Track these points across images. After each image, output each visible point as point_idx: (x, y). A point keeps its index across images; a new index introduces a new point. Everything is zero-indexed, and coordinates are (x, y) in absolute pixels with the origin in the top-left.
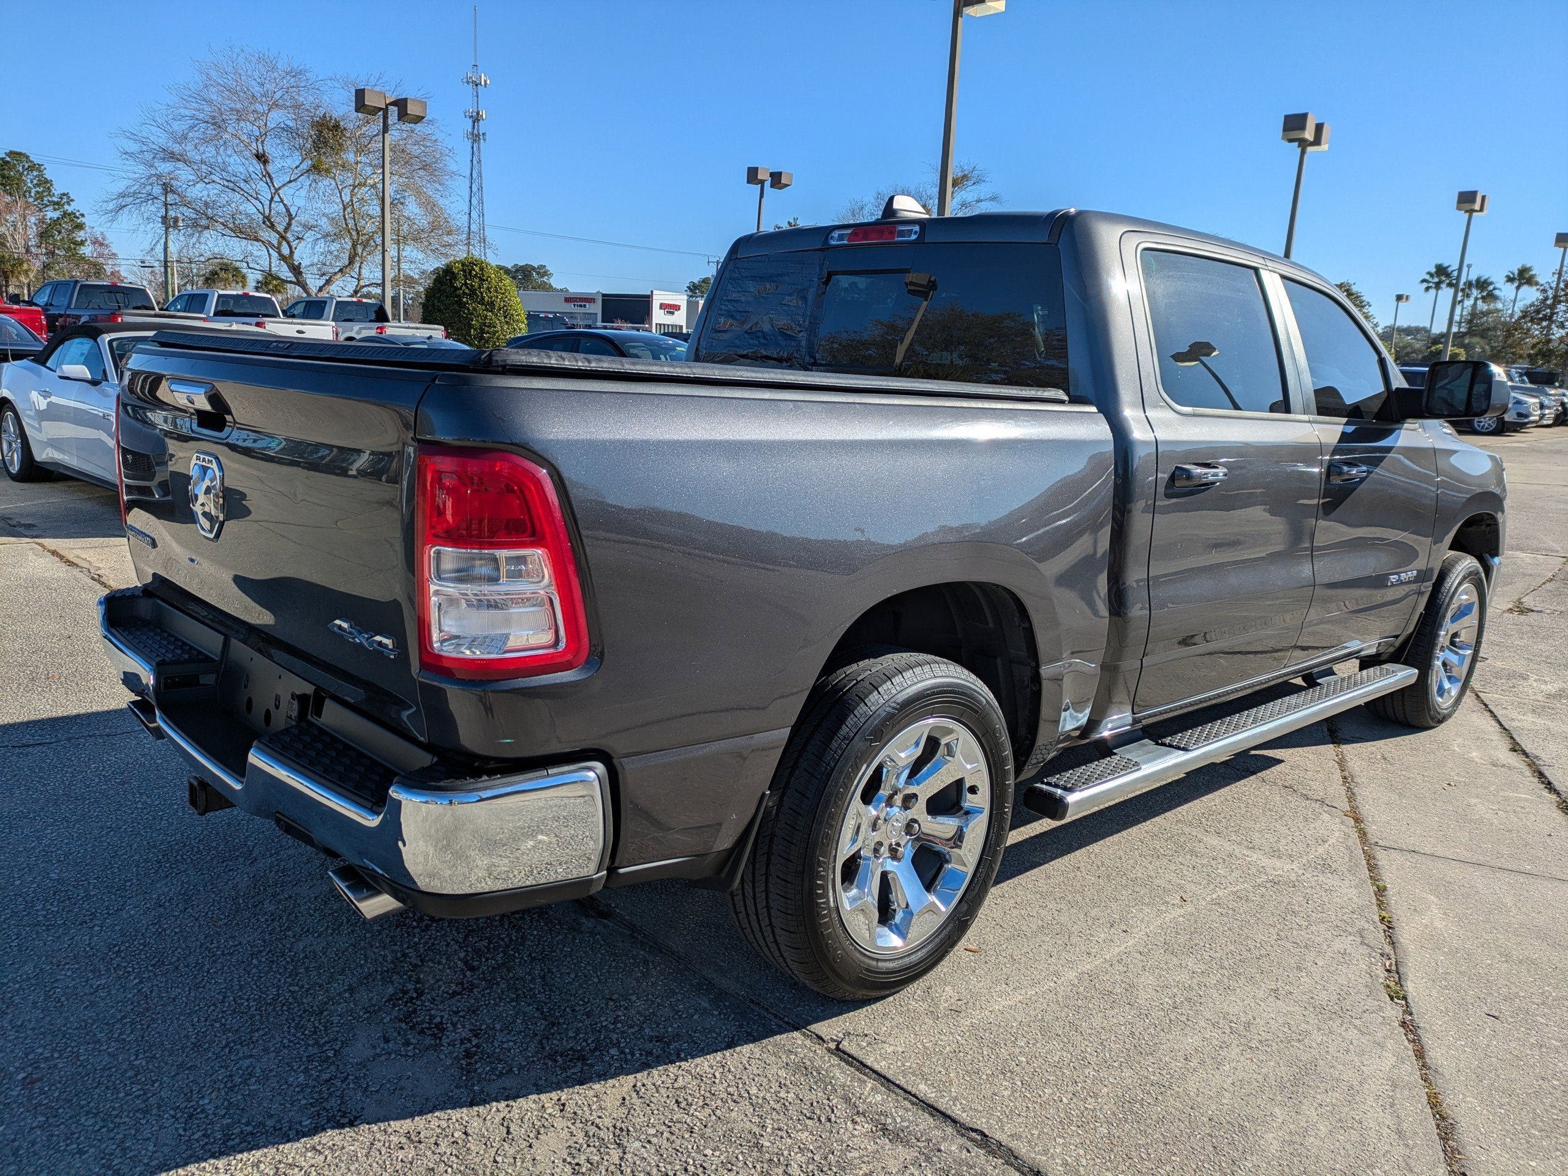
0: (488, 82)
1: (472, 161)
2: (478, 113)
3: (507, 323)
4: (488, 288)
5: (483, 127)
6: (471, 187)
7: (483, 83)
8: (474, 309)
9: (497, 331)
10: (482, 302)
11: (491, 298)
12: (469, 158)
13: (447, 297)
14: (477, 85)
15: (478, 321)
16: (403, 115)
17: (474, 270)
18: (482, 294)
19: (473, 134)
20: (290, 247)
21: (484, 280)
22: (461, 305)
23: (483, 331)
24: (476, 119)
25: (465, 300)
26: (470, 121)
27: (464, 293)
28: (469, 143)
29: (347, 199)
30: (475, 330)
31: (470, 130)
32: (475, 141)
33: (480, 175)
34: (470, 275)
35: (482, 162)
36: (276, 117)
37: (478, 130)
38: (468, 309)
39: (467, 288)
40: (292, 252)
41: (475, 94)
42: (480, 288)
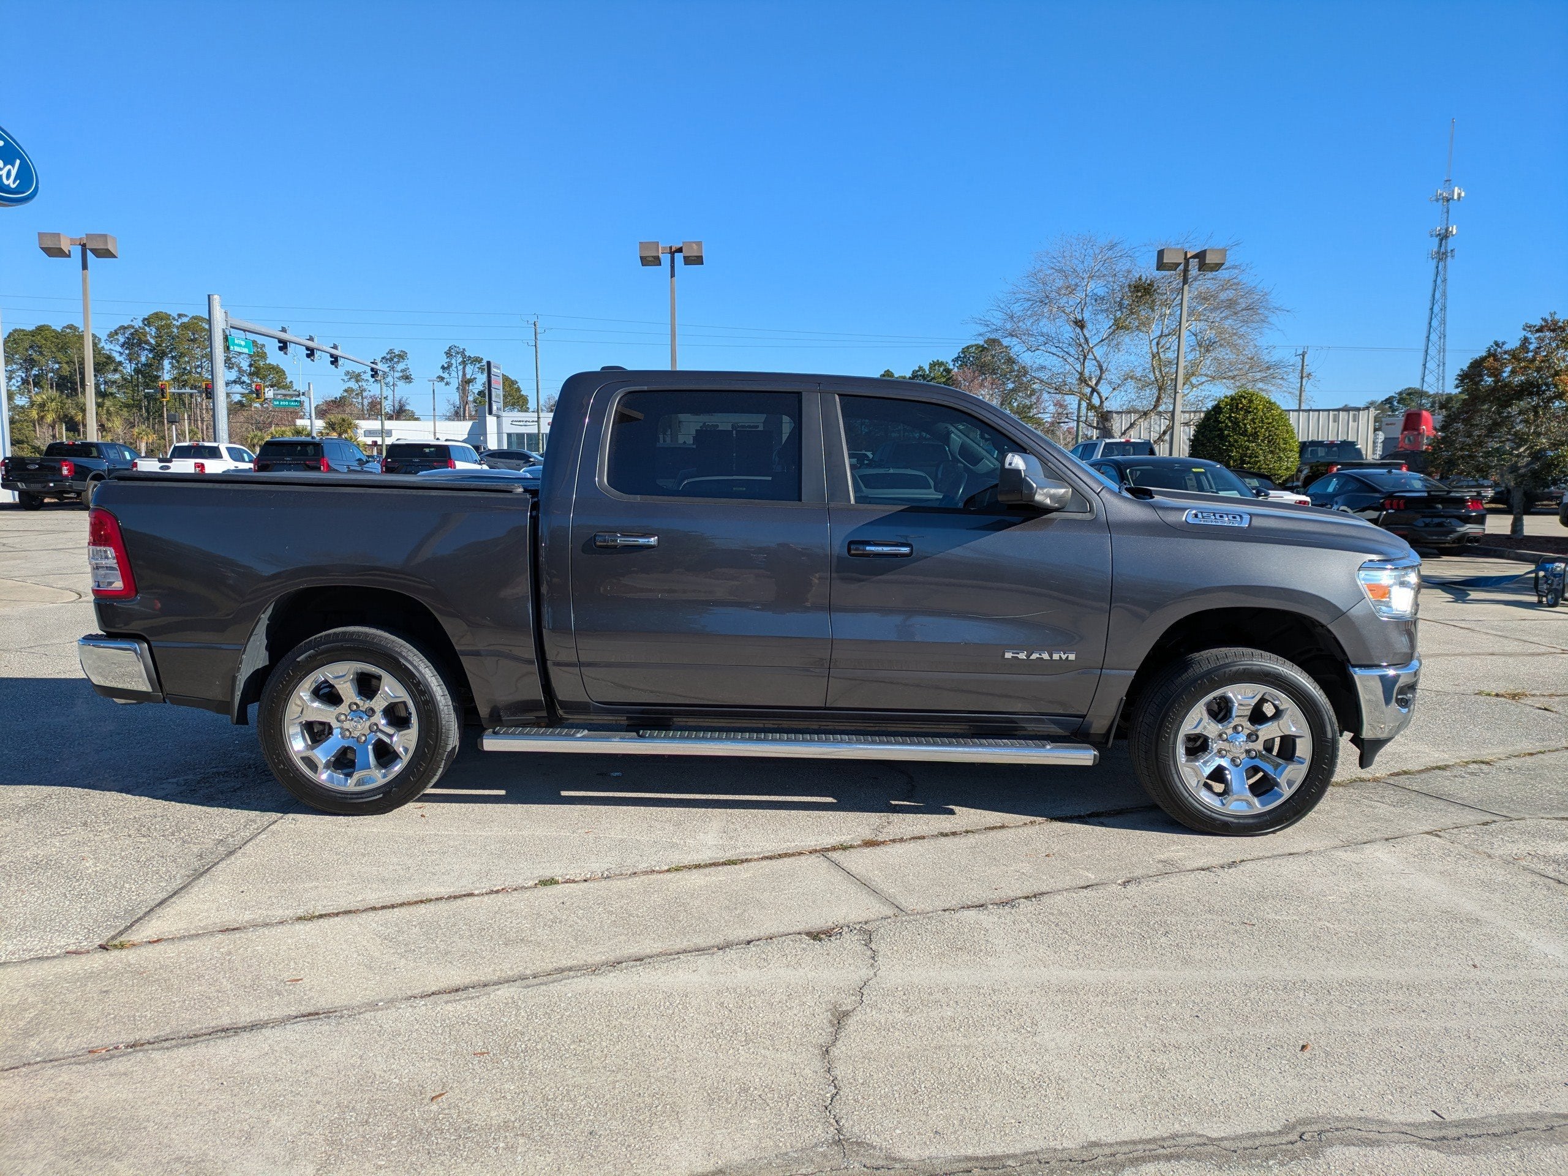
0: (1463, 194)
1: (1435, 281)
2: (1447, 230)
3: (1272, 452)
4: (1253, 420)
5: (1451, 244)
6: (1432, 309)
7: (1456, 197)
8: (1236, 441)
9: (1260, 461)
10: (1245, 433)
11: (1256, 428)
12: (1433, 278)
13: (1210, 431)
14: (1448, 200)
15: (1237, 452)
16: (1203, 266)
17: (1241, 403)
18: (1245, 425)
19: (1438, 253)
20: (1100, 397)
21: (1250, 412)
22: (1223, 438)
23: (1243, 462)
24: (1444, 237)
25: (1226, 432)
26: (1437, 240)
27: (1227, 425)
28: (1434, 263)
29: (1155, 350)
30: (1235, 461)
31: (1435, 249)
32: (1440, 260)
33: (1444, 294)
34: (1237, 408)
35: (1448, 282)
36: (1097, 287)
37: (1446, 247)
38: (1230, 442)
39: (1231, 421)
40: (1102, 402)
41: (1445, 210)
42: (1243, 420)
